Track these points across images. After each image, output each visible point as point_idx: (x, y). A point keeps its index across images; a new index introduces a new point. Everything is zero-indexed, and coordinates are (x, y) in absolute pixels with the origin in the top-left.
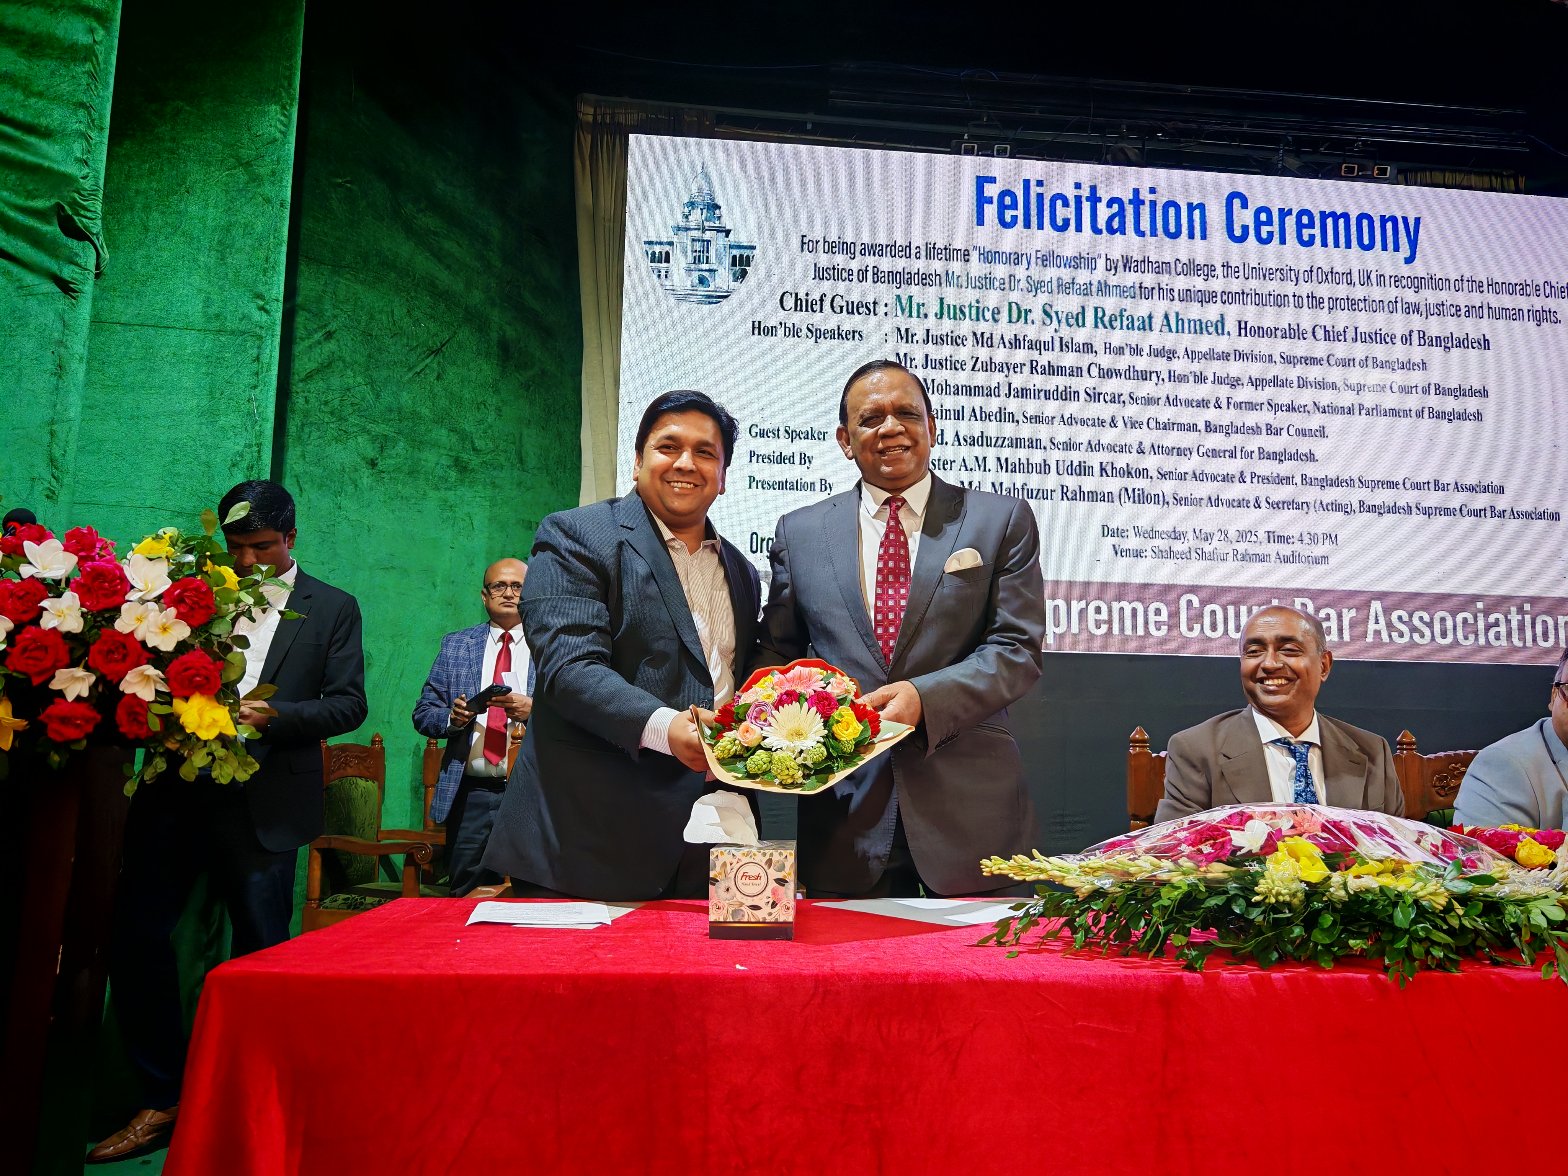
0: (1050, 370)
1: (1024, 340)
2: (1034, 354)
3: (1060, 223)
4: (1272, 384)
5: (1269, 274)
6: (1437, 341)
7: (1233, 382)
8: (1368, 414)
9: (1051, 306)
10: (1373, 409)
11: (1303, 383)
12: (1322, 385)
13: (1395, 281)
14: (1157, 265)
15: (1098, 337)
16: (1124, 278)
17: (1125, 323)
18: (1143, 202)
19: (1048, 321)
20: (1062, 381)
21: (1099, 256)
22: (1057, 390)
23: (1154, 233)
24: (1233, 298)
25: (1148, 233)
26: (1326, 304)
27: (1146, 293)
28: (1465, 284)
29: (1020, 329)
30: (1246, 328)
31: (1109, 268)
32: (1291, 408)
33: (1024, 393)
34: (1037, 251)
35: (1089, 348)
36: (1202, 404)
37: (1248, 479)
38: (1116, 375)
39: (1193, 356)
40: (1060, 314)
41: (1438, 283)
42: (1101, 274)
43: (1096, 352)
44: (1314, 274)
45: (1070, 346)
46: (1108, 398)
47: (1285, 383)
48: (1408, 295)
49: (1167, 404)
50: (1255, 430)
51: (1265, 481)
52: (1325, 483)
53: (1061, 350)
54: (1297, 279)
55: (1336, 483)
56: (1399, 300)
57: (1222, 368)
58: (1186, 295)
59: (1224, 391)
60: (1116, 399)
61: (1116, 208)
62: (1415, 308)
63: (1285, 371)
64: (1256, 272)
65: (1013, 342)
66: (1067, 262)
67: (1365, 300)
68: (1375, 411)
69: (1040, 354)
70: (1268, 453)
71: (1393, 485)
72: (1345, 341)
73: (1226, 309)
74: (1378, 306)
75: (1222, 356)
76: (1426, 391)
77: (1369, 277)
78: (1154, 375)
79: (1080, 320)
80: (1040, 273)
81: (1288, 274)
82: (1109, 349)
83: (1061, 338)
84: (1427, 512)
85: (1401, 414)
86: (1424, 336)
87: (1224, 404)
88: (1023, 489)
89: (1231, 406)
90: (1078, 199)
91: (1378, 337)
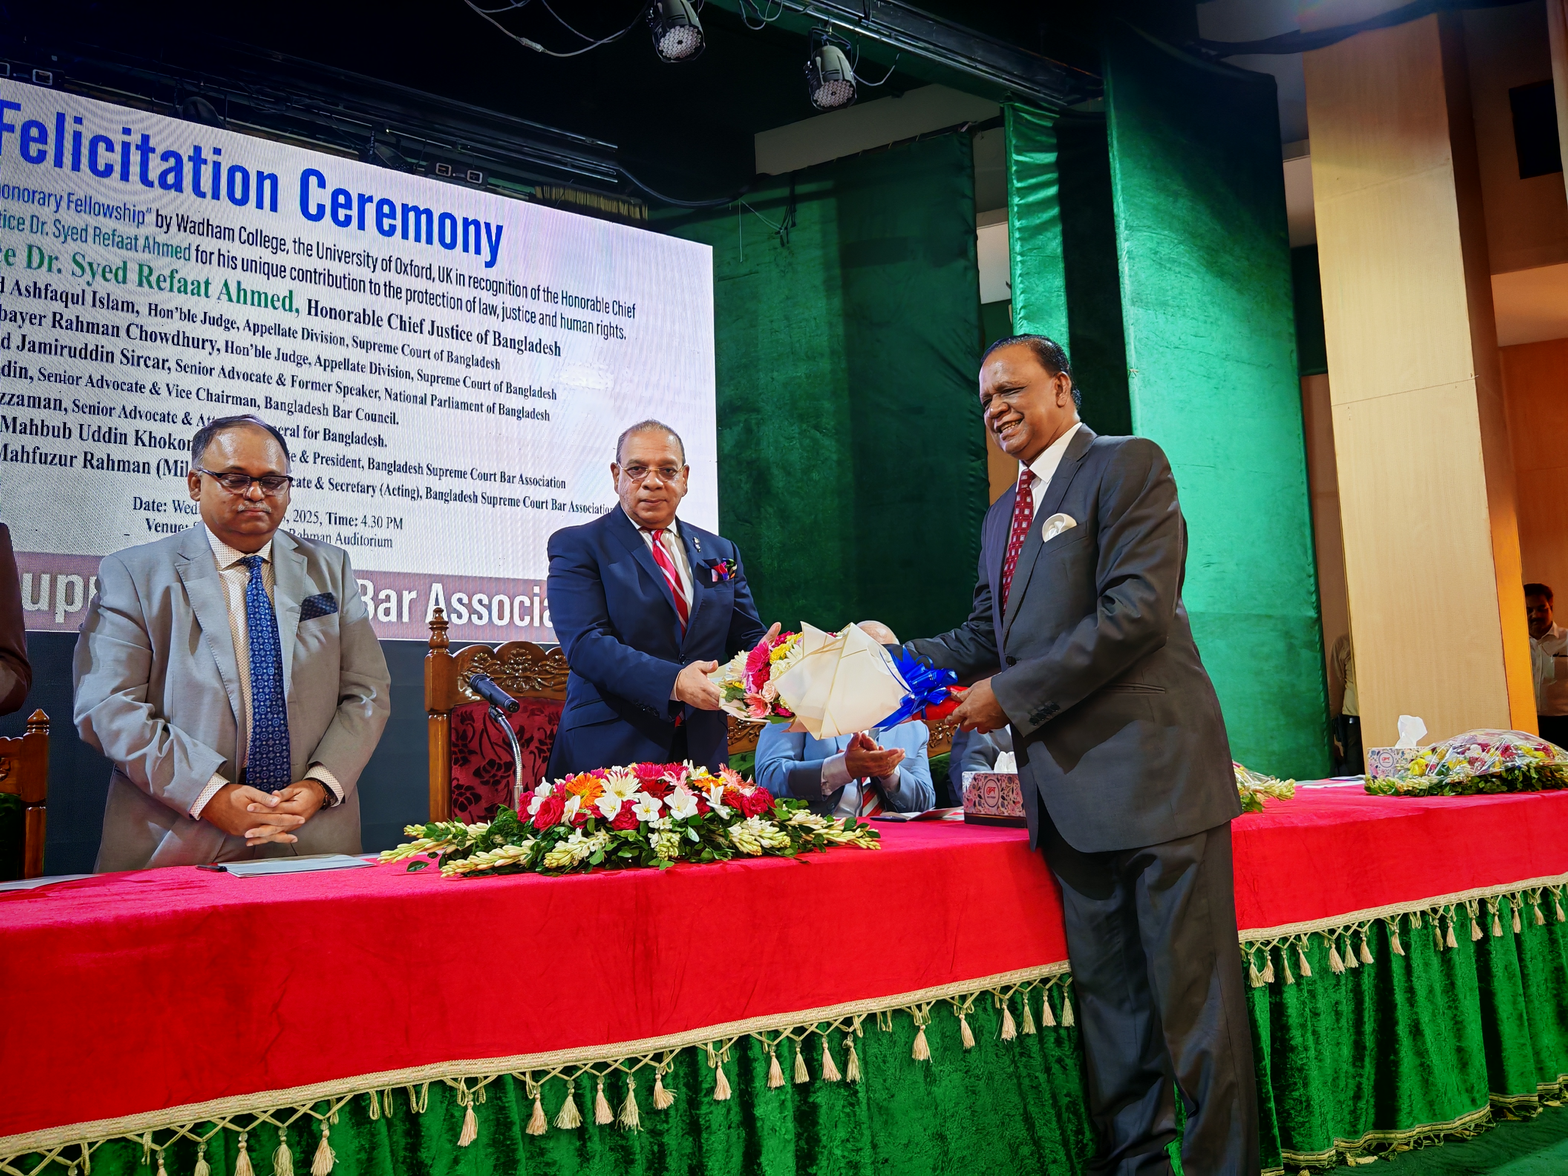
0: (79, 325)
1: (46, 289)
2: (58, 306)
3: (101, 167)
4: (342, 367)
5: (345, 256)
6: (512, 343)
7: (301, 361)
8: (440, 405)
9: (83, 256)
10: (445, 401)
11: (375, 369)
12: (396, 373)
13: (474, 282)
14: (218, 229)
15: (143, 297)
16: (178, 238)
17: (176, 285)
18: (205, 162)
19: (78, 271)
20: (92, 340)
21: (149, 210)
22: (86, 349)
23: (216, 196)
24: (304, 275)
25: (209, 195)
26: (404, 294)
27: (204, 257)
28: (541, 292)
29: (42, 277)
30: (316, 308)
31: (160, 224)
32: (361, 392)
33: (43, 348)
34: (69, 194)
35: (129, 307)
36: (263, 378)
37: (311, 459)
38: (162, 339)
39: (255, 329)
40: (95, 266)
41: (515, 290)
42: (149, 229)
43: (137, 312)
44: (393, 264)
45: (105, 302)
46: (150, 363)
47: (357, 368)
48: (487, 297)
49: (222, 375)
50: (322, 411)
51: (329, 462)
52: (393, 468)
53: (94, 305)
54: (375, 266)
55: (405, 468)
56: (477, 300)
57: (287, 345)
58: (250, 266)
59: (289, 369)
60: (162, 364)
61: (172, 162)
62: (492, 310)
63: (356, 355)
64: (332, 253)
65: (32, 290)
66: (108, 211)
67: (444, 296)
68: (447, 403)
69: (66, 306)
70: (334, 435)
71: (461, 474)
72: (421, 332)
73: (296, 285)
74: (457, 303)
75: (290, 333)
76: (498, 388)
77: (448, 275)
78: (207, 345)
79: (120, 275)
80: (70, 218)
81: (366, 260)
82: (154, 309)
83: (95, 293)
84: (493, 501)
85: (473, 408)
86: (500, 336)
87: (288, 382)
88: (34, 452)
89: (296, 384)
90: (126, 146)
91: (456, 333)
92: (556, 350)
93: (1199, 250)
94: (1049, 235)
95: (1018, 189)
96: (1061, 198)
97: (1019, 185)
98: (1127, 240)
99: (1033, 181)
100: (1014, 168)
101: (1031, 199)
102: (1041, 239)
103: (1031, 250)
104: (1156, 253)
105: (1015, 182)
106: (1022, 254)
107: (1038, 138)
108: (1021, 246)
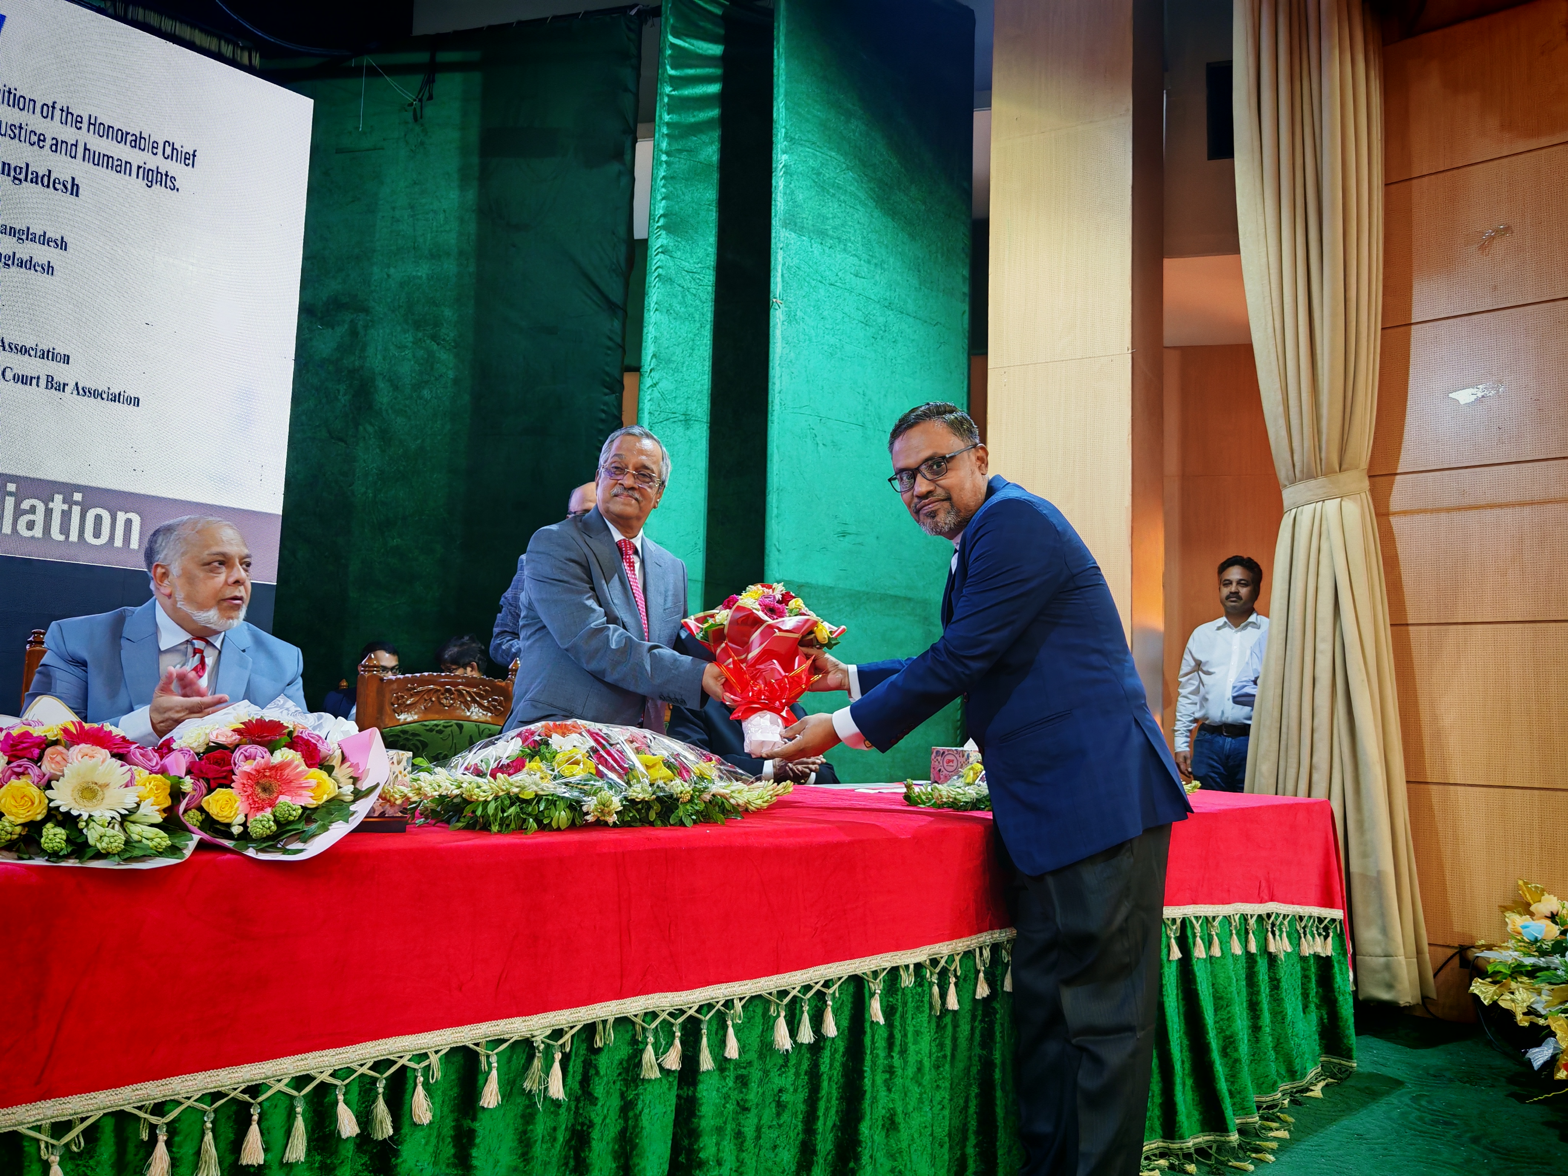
28: (57, 111)
41: (17, 101)
92: (74, 189)
93: (869, 181)
94: (705, 138)
95: (672, 78)
96: (723, 99)
97: (672, 72)
98: (784, 152)
99: (691, 72)
100: (669, 52)
101: (687, 92)
102: (693, 141)
103: (680, 151)
104: (819, 174)
105: (668, 68)
106: (668, 154)
107: (702, 24)
108: (669, 144)
